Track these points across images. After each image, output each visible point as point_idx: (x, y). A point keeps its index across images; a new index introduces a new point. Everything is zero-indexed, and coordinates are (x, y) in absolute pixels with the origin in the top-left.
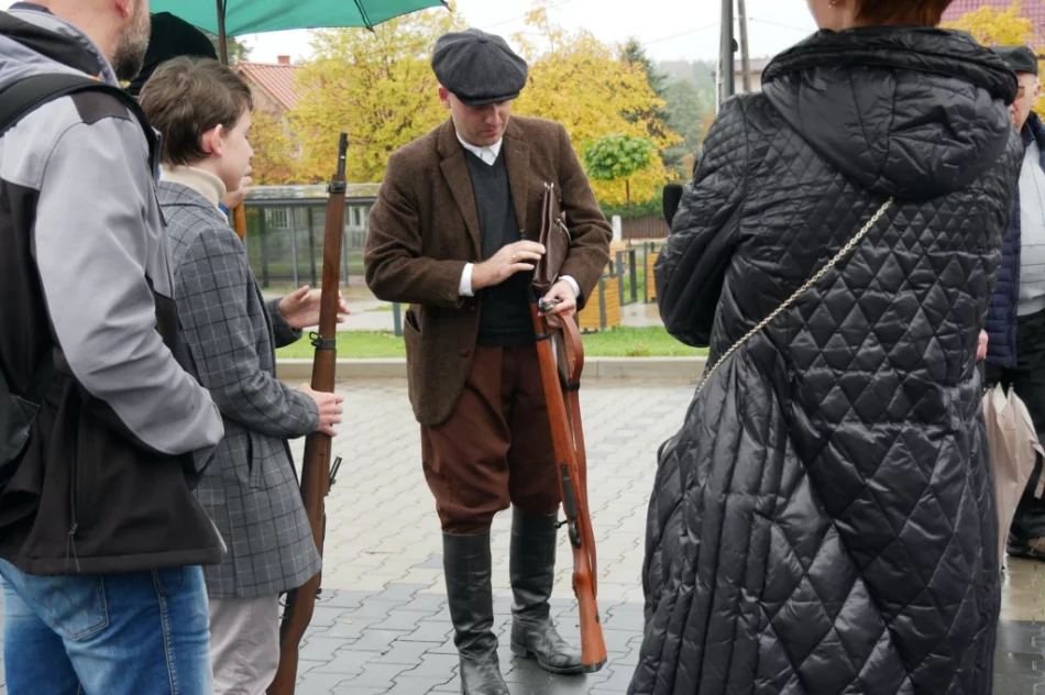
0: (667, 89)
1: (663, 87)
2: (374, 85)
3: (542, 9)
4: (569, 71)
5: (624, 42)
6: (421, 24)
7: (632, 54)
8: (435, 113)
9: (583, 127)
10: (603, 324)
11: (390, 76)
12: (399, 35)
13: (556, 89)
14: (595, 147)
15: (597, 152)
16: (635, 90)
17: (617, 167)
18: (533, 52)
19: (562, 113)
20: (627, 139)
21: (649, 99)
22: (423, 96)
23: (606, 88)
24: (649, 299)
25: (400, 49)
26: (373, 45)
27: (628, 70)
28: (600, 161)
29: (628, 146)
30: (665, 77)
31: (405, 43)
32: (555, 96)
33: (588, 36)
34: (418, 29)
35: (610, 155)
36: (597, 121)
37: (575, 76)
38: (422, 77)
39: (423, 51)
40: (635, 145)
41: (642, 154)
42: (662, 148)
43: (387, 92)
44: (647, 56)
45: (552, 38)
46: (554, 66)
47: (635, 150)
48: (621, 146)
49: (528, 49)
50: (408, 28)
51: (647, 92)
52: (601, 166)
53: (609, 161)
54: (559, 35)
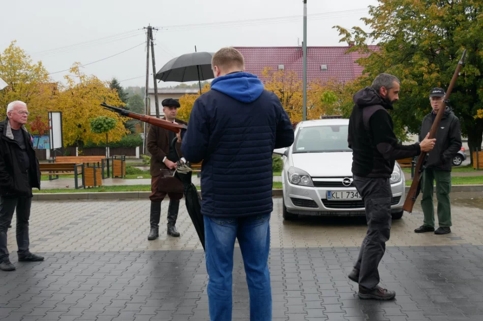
0: (128, 98)
1: (127, 98)
2: (6, 93)
3: (77, 67)
4: (88, 91)
5: (110, 80)
6: (27, 70)
7: (114, 85)
8: (33, 105)
9: (93, 112)
10: (95, 185)
11: (13, 90)
12: (18, 74)
13: (82, 97)
14: (94, 121)
15: (95, 122)
16: (114, 99)
17: (103, 128)
18: (73, 83)
19: (84, 107)
20: (107, 118)
21: (119, 103)
22: (27, 99)
23: (102, 98)
24: (114, 177)
25: (18, 79)
26: (6, 77)
27: (111, 92)
28: (96, 126)
29: (107, 121)
30: (127, 94)
31: (20, 77)
32: (82, 100)
33: (95, 78)
34: (26, 71)
35: (100, 124)
36: (98, 110)
37: (90, 93)
38: (27, 91)
39: (28, 81)
40: (110, 121)
41: (112, 124)
42: (124, 121)
43: (12, 96)
44: (120, 85)
45: (81, 78)
46: (81, 88)
47: (109, 123)
48: (105, 121)
49: (72, 82)
50: (21, 71)
51: (118, 100)
52: (96, 128)
53: (100, 126)
54: (83, 77)
